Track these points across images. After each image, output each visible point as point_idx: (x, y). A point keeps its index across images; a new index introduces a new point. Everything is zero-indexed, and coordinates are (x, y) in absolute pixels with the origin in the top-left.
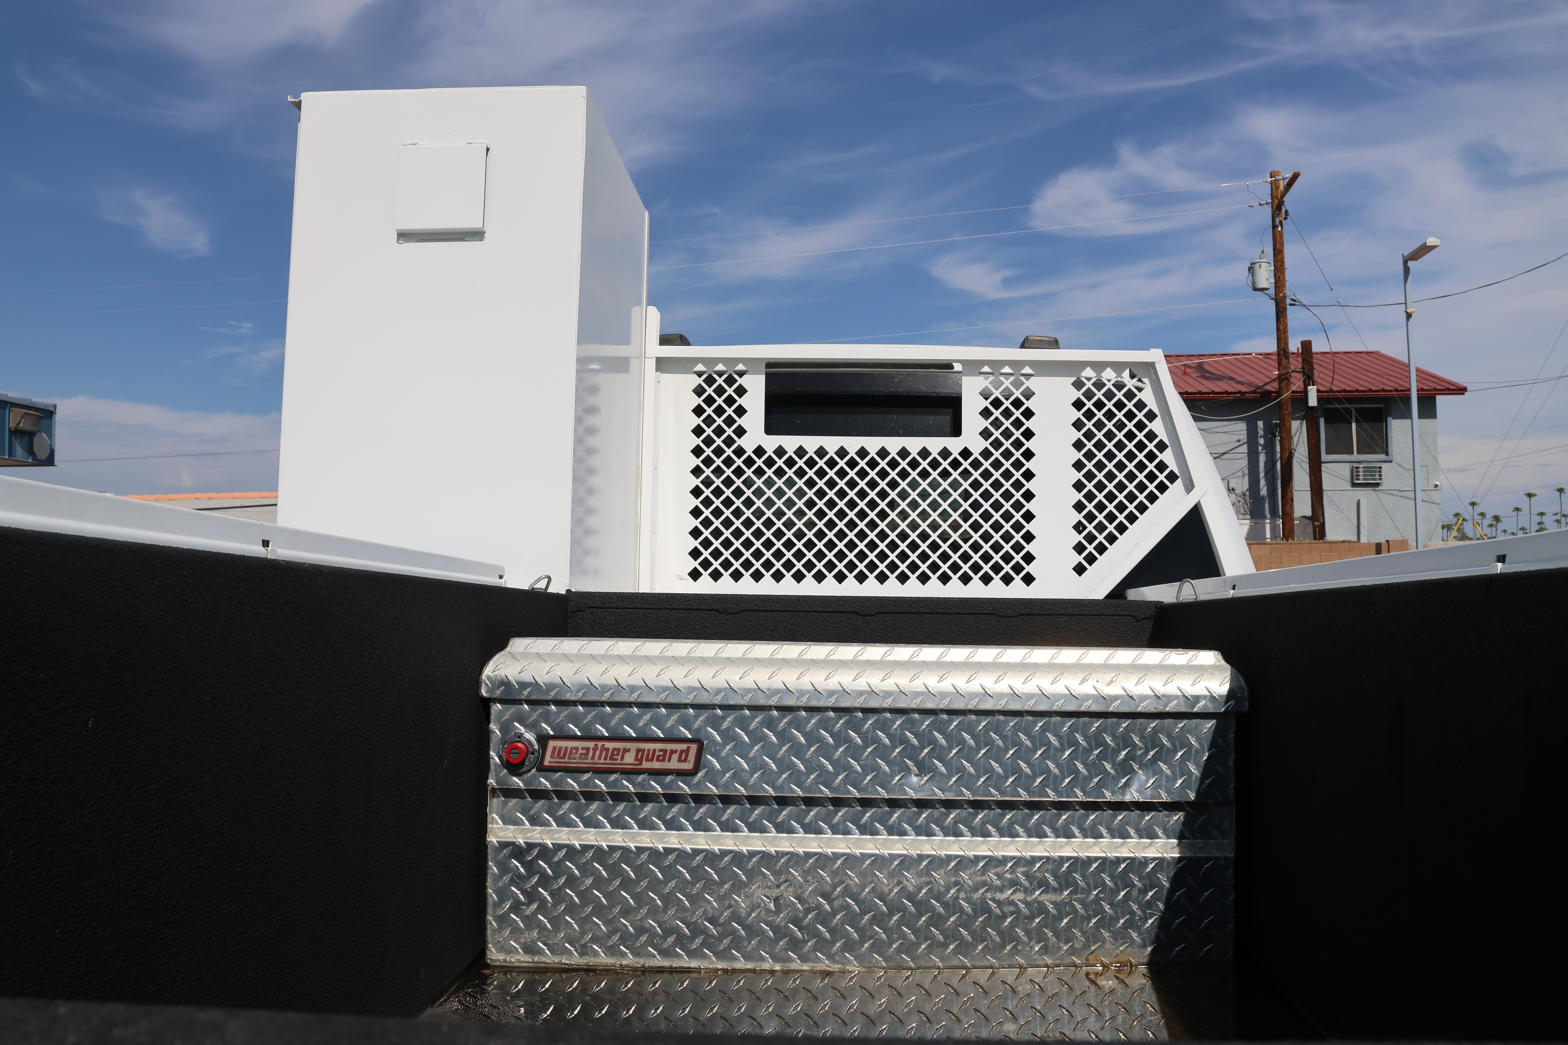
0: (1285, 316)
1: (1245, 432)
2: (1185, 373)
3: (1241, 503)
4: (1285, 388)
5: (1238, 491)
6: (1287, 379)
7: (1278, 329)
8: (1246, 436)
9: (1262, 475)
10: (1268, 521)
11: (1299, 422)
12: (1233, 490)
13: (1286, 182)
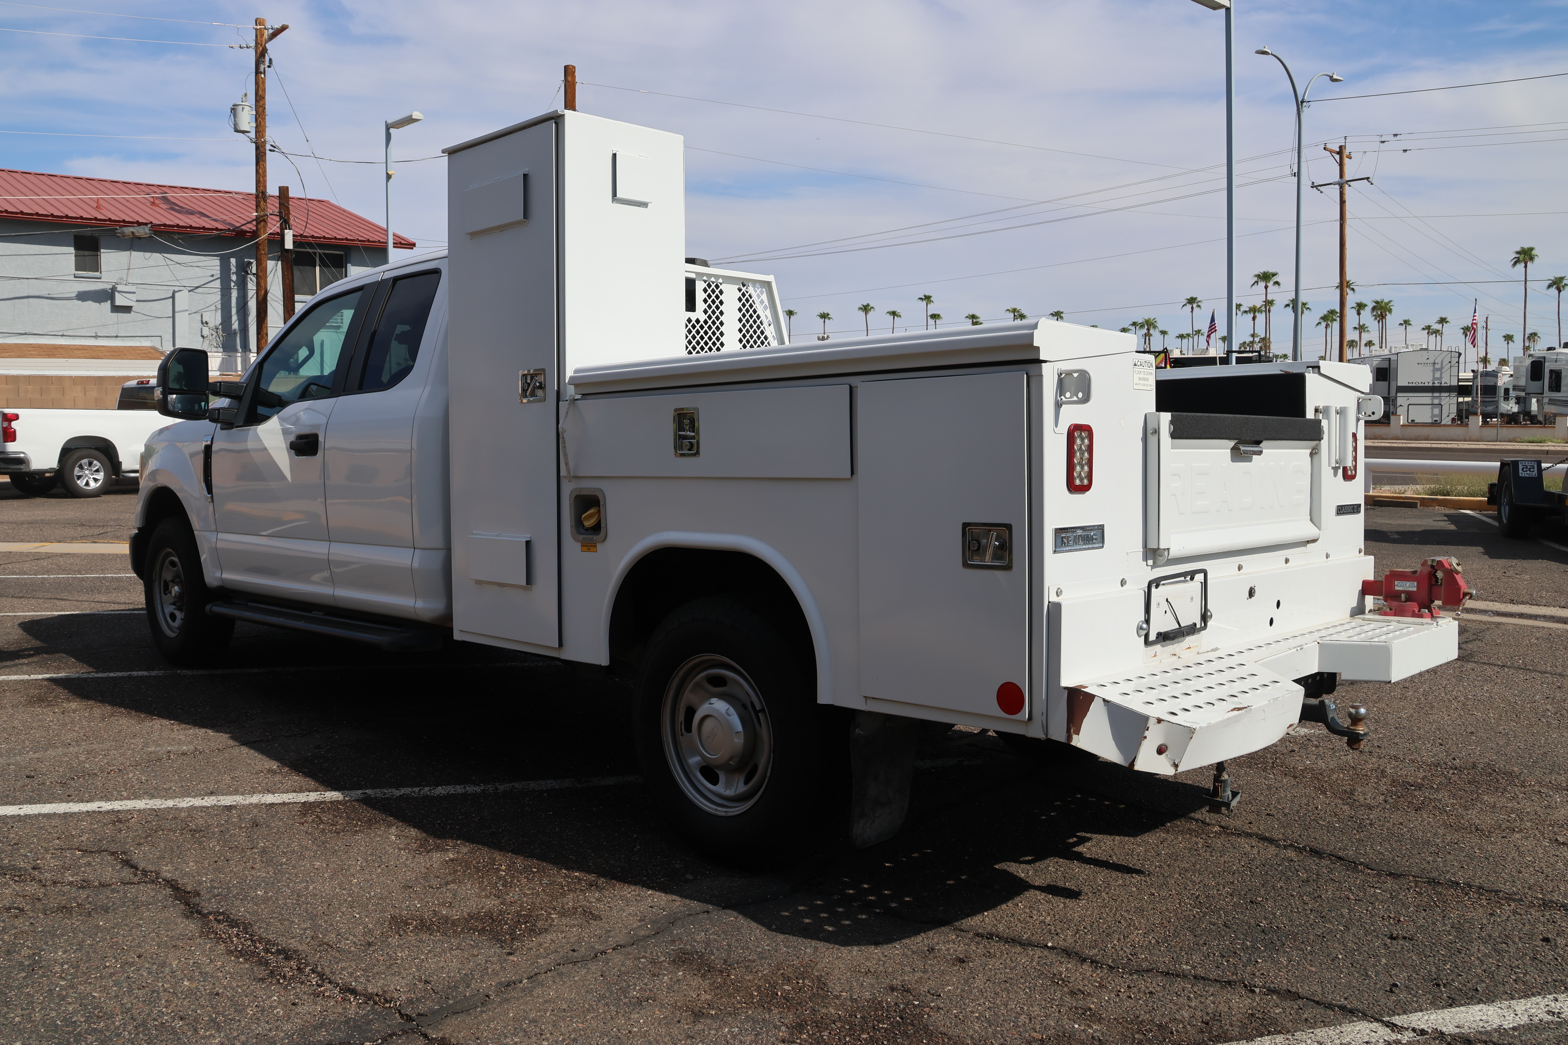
0: (265, 161)
1: (219, 268)
2: (153, 203)
3: (214, 336)
4: (262, 229)
5: (211, 325)
6: (264, 221)
7: (257, 171)
8: (219, 272)
9: (234, 311)
10: (239, 354)
11: (274, 262)
12: (207, 323)
13: (271, 31)
